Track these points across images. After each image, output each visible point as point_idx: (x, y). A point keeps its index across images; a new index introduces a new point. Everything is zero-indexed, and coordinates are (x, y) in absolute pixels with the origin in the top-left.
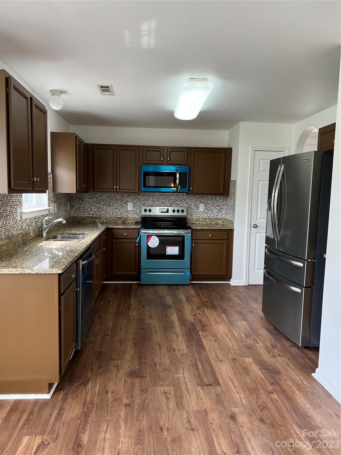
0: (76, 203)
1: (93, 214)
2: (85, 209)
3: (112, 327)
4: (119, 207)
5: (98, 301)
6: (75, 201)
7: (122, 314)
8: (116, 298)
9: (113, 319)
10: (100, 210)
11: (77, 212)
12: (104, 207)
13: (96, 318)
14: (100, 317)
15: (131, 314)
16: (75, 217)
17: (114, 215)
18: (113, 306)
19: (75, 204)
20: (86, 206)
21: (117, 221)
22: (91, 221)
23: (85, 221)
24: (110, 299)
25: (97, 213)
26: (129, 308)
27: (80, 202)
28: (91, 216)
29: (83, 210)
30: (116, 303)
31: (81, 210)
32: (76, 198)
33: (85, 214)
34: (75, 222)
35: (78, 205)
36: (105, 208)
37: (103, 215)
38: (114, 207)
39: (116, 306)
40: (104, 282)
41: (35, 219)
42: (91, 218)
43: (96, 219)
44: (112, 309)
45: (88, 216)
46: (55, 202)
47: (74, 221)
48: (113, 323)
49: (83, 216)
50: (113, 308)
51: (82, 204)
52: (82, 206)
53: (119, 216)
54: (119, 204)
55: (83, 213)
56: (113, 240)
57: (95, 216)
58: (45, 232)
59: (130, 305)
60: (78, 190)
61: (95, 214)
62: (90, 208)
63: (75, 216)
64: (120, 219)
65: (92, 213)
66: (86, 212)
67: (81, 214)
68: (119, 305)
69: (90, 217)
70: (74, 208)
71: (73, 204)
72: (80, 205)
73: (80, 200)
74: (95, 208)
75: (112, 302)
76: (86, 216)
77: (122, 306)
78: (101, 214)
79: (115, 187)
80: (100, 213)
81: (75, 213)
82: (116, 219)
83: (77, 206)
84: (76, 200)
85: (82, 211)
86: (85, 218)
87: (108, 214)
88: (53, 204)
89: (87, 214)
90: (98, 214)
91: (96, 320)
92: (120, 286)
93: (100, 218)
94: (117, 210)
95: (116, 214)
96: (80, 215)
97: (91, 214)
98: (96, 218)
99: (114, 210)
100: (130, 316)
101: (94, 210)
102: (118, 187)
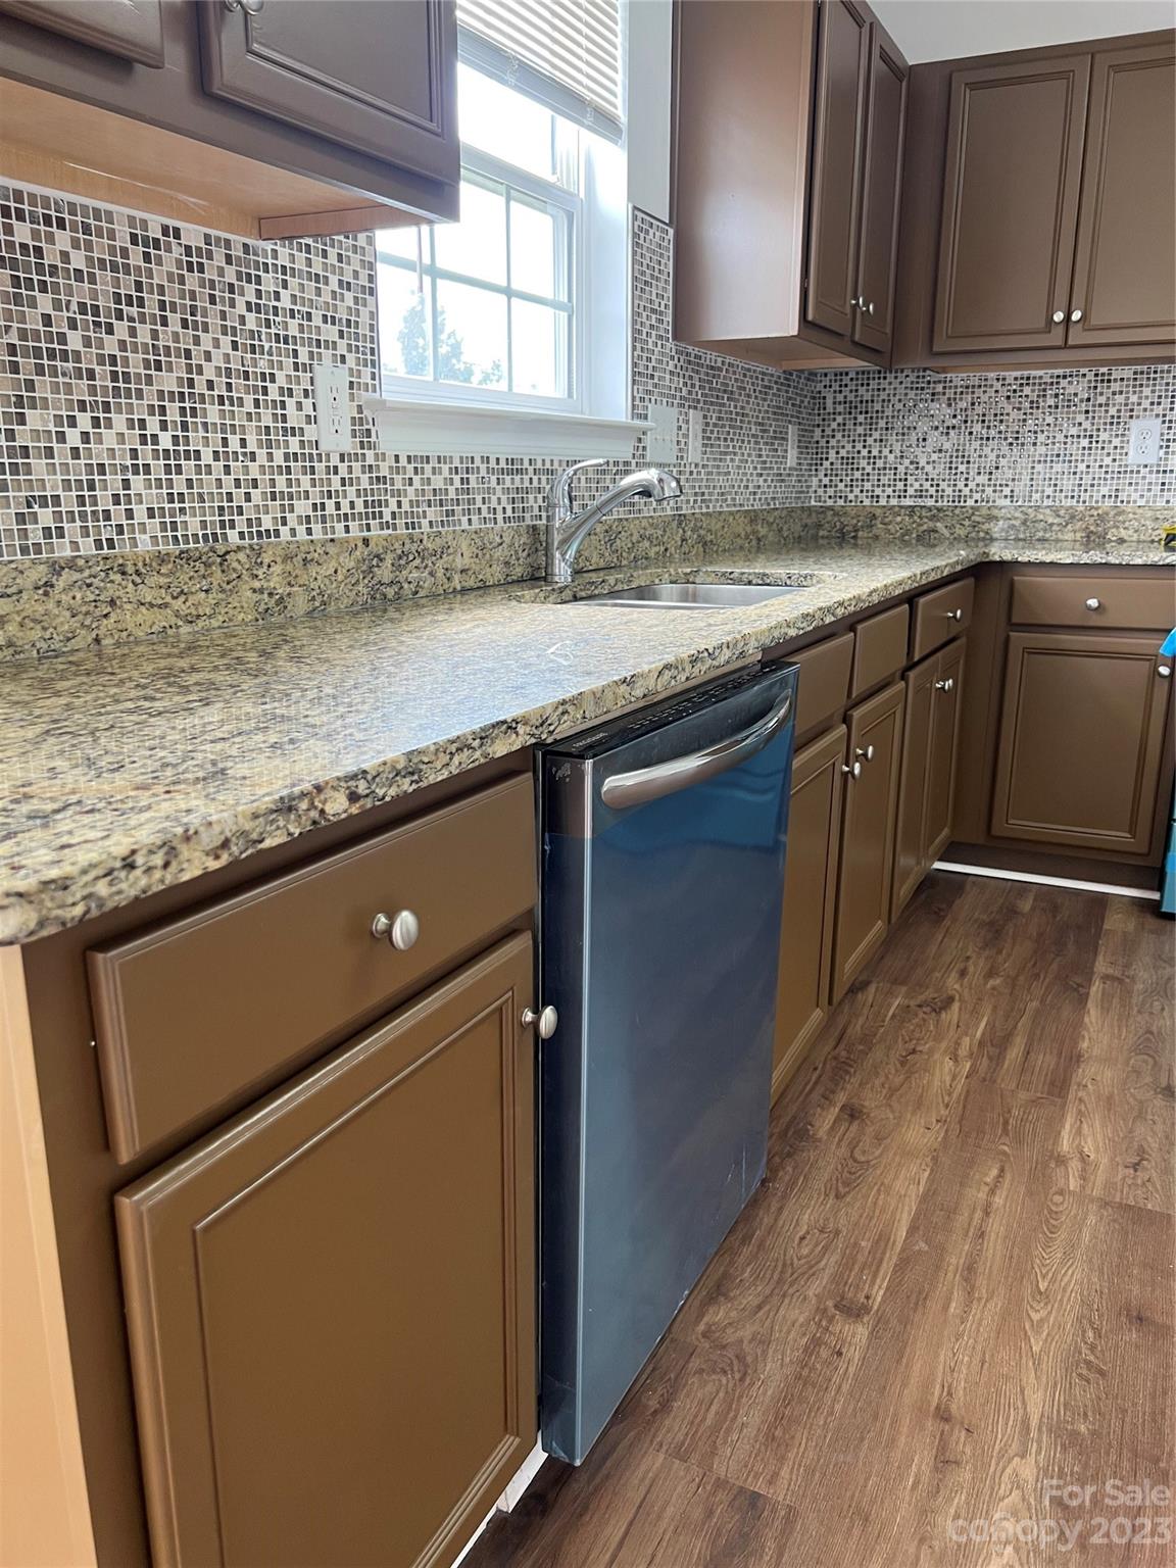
0: (839, 436)
1: (920, 494)
2: (880, 463)
3: (913, 1229)
4: (1073, 449)
5: (872, 988)
6: (834, 425)
7: (1005, 1131)
8: (991, 983)
9: (935, 1159)
10: (962, 468)
11: (841, 486)
12: (987, 450)
13: (825, 1121)
14: (852, 1113)
15: (1065, 1144)
16: (830, 508)
17: (1036, 496)
18: (958, 1044)
19: (833, 442)
20: (886, 452)
21: (1055, 528)
22: (908, 532)
23: (875, 531)
24: (952, 983)
25: (943, 485)
26: (1059, 1086)
27: (860, 430)
28: (908, 502)
29: (869, 469)
30: (983, 1025)
31: (857, 475)
32: (840, 408)
33: (878, 491)
34: (822, 537)
35: (849, 447)
36: (993, 456)
37: (977, 496)
38: (1042, 450)
39: (976, 1042)
40: (938, 865)
41: (511, 472)
42: (911, 516)
43: (933, 518)
44: (949, 1064)
45: (894, 502)
46: (688, 403)
47: (821, 533)
48: (924, 1199)
49: (867, 502)
50: (955, 1058)
51: (870, 441)
52: (864, 452)
53: (1069, 503)
54: (1074, 431)
55: (868, 486)
56: (1011, 634)
57: (930, 502)
58: (563, 555)
59: (1075, 1059)
60: (810, 317)
61: (932, 491)
62: (907, 462)
63: (830, 503)
64: (1073, 517)
65: (917, 485)
66: (884, 480)
67: (857, 491)
68: (996, 1044)
69: (901, 507)
70: (826, 464)
71: (823, 443)
72: (859, 446)
73: (861, 418)
74: (935, 457)
75: (956, 1006)
76: (883, 502)
77: (1014, 1053)
78: (966, 491)
79: (1059, 317)
80: (960, 485)
81: (831, 491)
82: (1050, 521)
83: (843, 453)
84: (840, 419)
85: (866, 478)
86: (878, 512)
87: (1007, 491)
88: (675, 410)
89: (889, 491)
90: (949, 491)
91: (822, 1133)
92: (1026, 905)
93: (957, 511)
94: (1058, 467)
95: (1049, 491)
96: (851, 497)
97: (911, 491)
98: (937, 513)
99: (1039, 468)
100: (1061, 1161)
101: (929, 468)
102: (1076, 316)
